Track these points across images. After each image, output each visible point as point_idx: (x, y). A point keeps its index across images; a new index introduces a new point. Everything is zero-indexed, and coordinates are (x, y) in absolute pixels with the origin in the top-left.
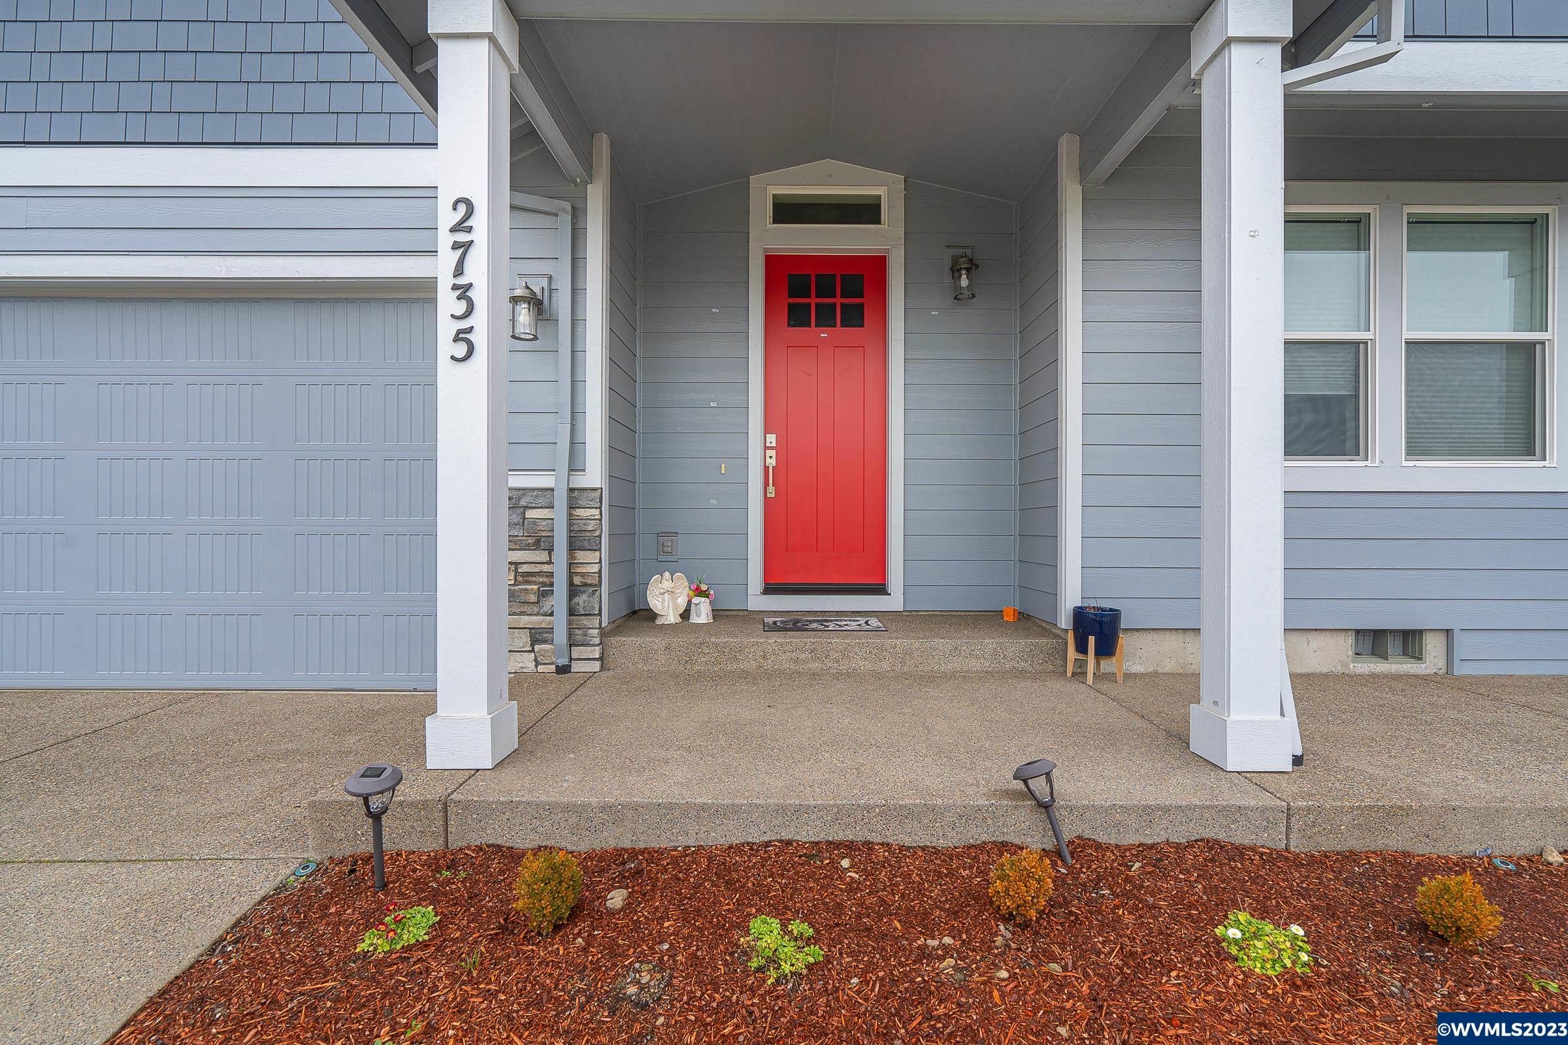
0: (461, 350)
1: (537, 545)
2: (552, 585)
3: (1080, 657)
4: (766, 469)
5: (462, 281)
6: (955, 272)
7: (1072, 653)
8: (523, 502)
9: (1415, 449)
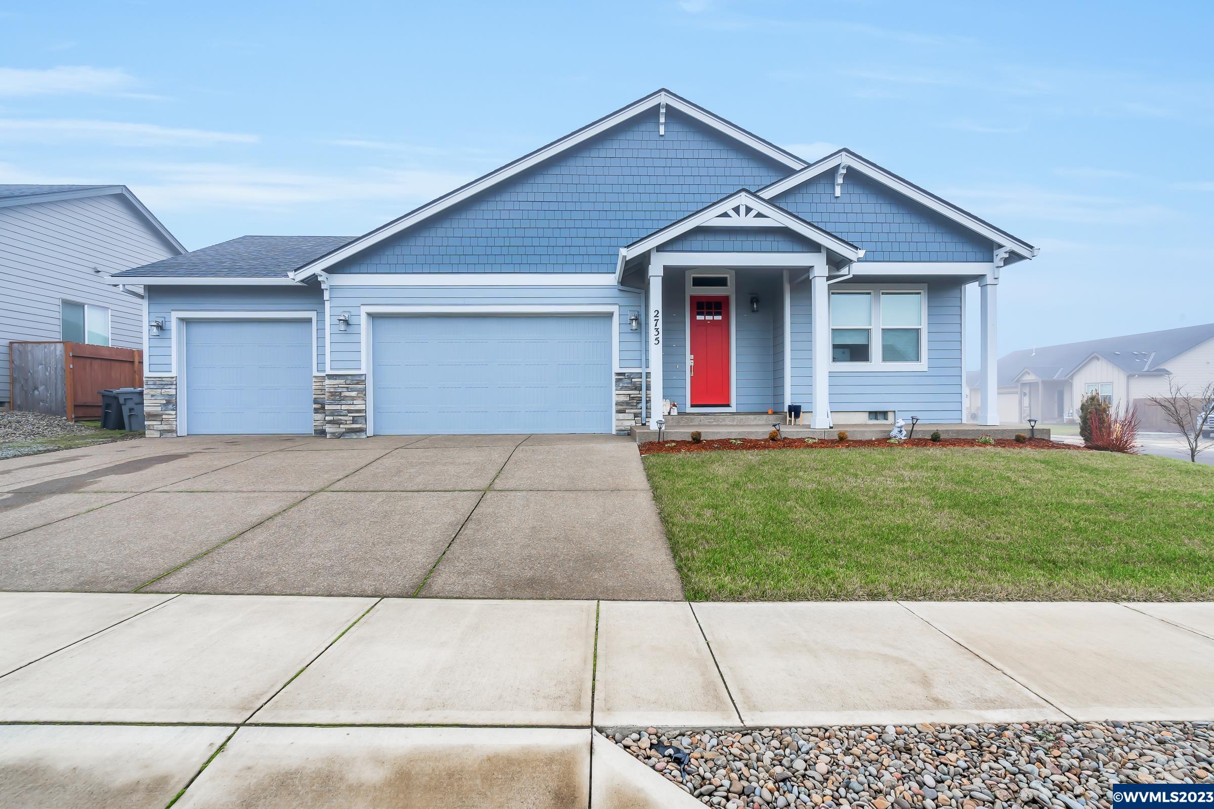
0: (657, 342)
1: (636, 389)
2: (641, 400)
3: (790, 419)
4: (691, 366)
5: (656, 327)
6: (752, 302)
7: (788, 418)
8: (632, 377)
9: (885, 359)
